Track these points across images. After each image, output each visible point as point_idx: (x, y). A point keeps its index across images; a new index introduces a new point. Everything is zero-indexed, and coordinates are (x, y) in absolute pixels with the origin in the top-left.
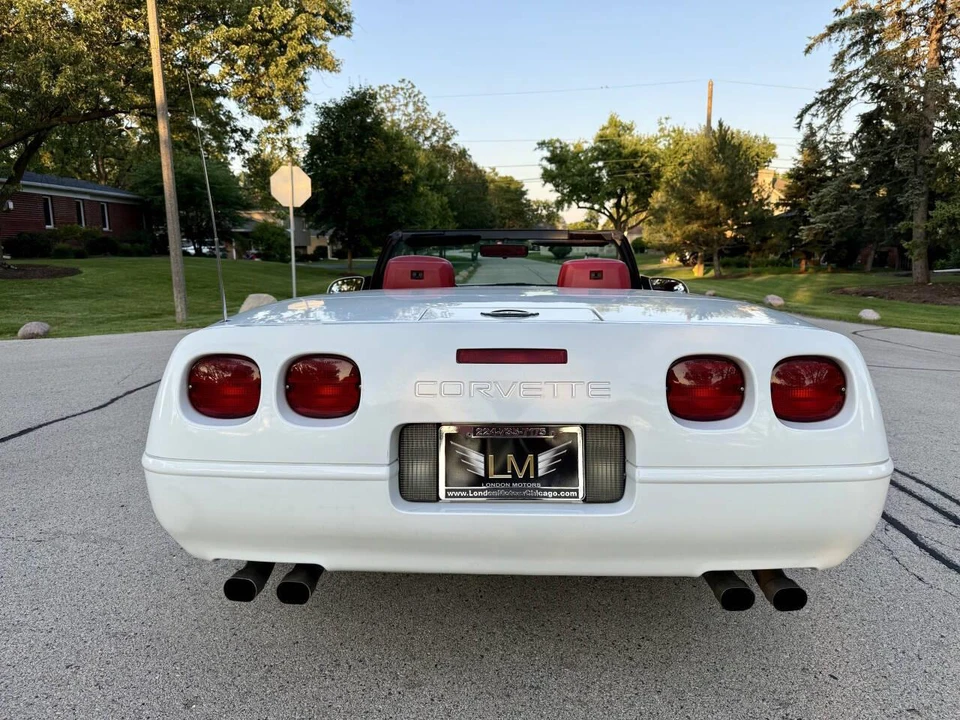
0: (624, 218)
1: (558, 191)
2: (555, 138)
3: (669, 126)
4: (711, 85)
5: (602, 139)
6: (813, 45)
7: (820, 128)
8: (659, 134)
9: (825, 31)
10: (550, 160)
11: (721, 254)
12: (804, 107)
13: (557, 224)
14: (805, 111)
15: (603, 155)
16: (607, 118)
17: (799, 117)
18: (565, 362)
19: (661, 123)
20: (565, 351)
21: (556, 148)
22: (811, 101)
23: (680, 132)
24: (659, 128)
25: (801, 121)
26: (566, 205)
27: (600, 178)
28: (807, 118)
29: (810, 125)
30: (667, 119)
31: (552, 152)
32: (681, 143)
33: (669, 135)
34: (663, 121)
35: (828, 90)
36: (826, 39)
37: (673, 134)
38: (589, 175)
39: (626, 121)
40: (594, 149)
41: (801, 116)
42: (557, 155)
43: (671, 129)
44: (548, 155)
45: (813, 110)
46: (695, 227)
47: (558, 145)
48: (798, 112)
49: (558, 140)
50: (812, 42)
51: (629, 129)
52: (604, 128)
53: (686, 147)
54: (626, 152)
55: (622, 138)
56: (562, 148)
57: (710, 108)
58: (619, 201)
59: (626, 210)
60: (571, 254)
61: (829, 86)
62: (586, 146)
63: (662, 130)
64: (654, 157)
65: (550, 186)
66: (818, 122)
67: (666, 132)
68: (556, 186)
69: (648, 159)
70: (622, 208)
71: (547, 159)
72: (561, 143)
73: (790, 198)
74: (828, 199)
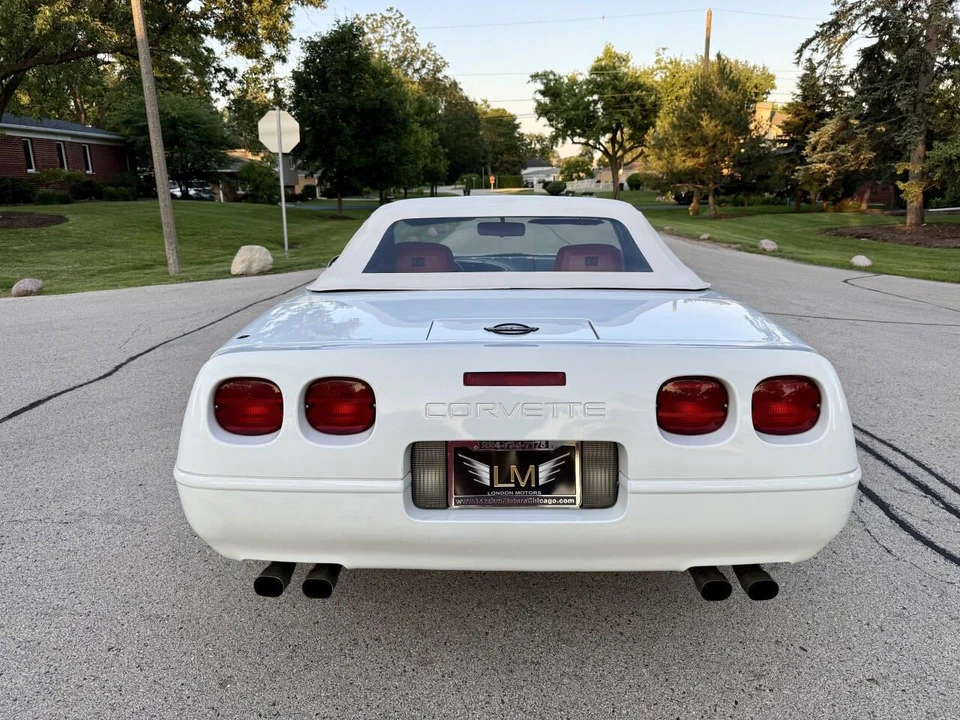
0: (620, 153)
1: (552, 126)
2: (548, 70)
3: (666, 57)
4: (710, 14)
5: (597, 70)
7: (820, 64)
8: (655, 66)
10: (543, 93)
11: (716, 192)
12: (804, 41)
13: (552, 159)
14: (805, 46)
15: (596, 87)
16: (603, 49)
17: (798, 52)
18: (564, 384)
19: (658, 54)
20: (564, 374)
21: (551, 80)
22: (812, 35)
23: (677, 64)
24: (656, 58)
25: (800, 56)
26: (560, 140)
27: (595, 111)
28: (807, 53)
29: (810, 60)
31: (546, 85)
32: (678, 76)
33: (666, 68)
34: (661, 52)
35: (829, 23)
37: (670, 66)
38: (584, 109)
39: (621, 52)
40: (588, 82)
41: (800, 51)
42: (551, 88)
43: (668, 61)
44: (542, 87)
45: (813, 45)
46: (691, 165)
47: (551, 77)
48: (798, 46)
49: (552, 72)
51: (625, 60)
52: (599, 60)
53: (683, 80)
54: (623, 85)
55: (619, 69)
56: (556, 80)
57: (708, 40)
58: (615, 136)
59: (621, 146)
61: (830, 18)
62: (580, 79)
63: (658, 62)
64: (650, 90)
65: (544, 120)
66: (818, 57)
67: (663, 64)
68: (550, 120)
69: (644, 93)
70: (618, 143)
71: (540, 91)
72: (554, 75)
73: (788, 134)
74: (825, 139)
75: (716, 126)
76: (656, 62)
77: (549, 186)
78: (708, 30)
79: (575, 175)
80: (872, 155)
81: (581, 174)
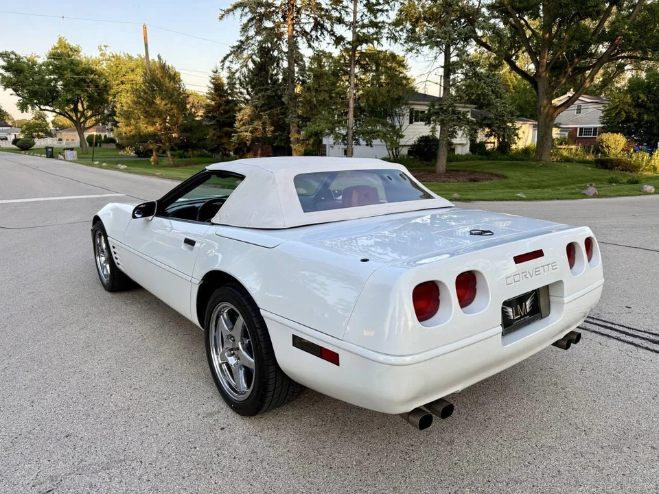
0: (82, 120)
1: (19, 95)
3: (108, 52)
4: (145, 28)
5: (54, 56)
6: (224, 15)
7: (237, 71)
8: (101, 58)
9: (231, 7)
10: (6, 69)
11: (172, 149)
12: (225, 55)
14: (225, 58)
15: (59, 70)
16: (57, 41)
17: (222, 62)
18: (543, 255)
19: (101, 50)
20: (543, 251)
21: (12, 59)
22: (229, 52)
23: (118, 58)
24: (100, 53)
25: (223, 64)
26: (30, 108)
27: (56, 87)
28: (227, 64)
30: (105, 46)
31: (9, 62)
32: (120, 67)
33: (109, 60)
34: (103, 48)
35: (236, 47)
36: (231, 13)
37: (113, 59)
38: (47, 85)
39: (73, 44)
40: (48, 64)
41: (223, 61)
42: (13, 65)
43: (111, 55)
44: (4, 64)
45: (230, 58)
47: (13, 56)
48: (222, 58)
49: (13, 53)
50: (223, 13)
51: (77, 51)
52: (55, 48)
53: (124, 70)
54: (79, 69)
55: (73, 57)
56: (16, 59)
58: (76, 106)
59: (83, 114)
60: (35, 147)
61: (237, 44)
62: (40, 61)
63: (103, 55)
64: (100, 75)
65: (10, 91)
66: (235, 67)
67: (107, 57)
68: (14, 90)
69: (97, 76)
70: (80, 112)
71: (3, 67)
72: (16, 55)
73: (209, 112)
74: (246, 117)
75: (166, 105)
76: (101, 55)
77: (19, 142)
78: (145, 38)
79: (35, 134)
80: (272, 128)
81: (40, 133)
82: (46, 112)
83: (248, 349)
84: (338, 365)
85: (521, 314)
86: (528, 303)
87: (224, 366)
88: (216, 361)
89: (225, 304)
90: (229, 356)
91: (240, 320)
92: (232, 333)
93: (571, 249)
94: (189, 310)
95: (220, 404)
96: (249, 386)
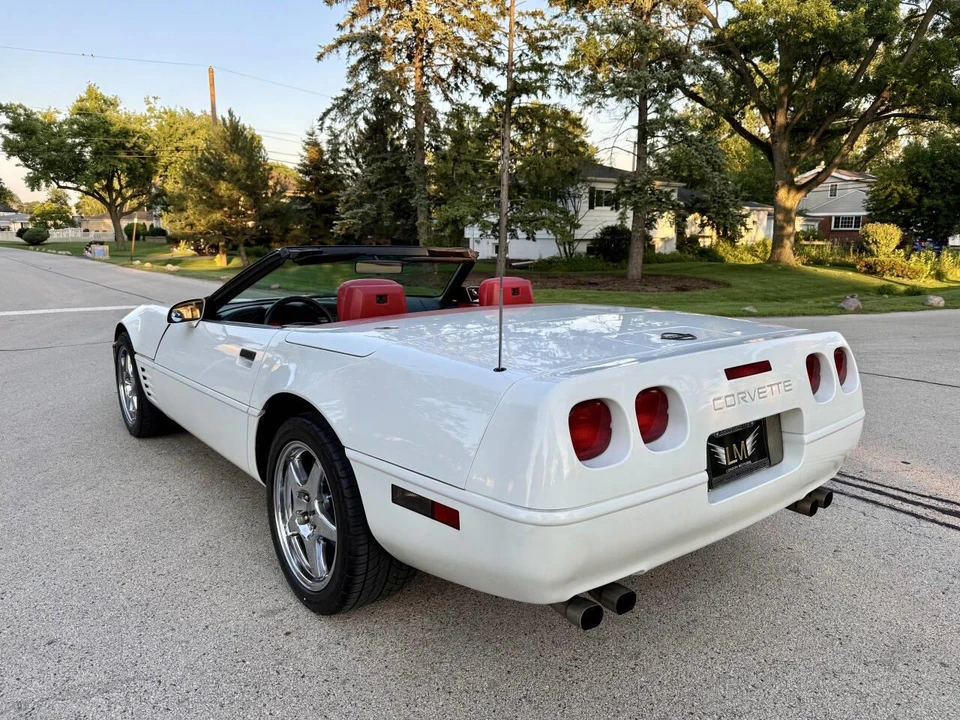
1: (28, 166)
2: (16, 103)
3: (159, 106)
4: (211, 71)
5: (82, 112)
6: (324, 53)
7: (341, 131)
8: (148, 114)
9: (333, 43)
10: (12, 129)
11: (247, 244)
12: (324, 111)
13: (10, 203)
14: (325, 114)
16: (84, 88)
18: (770, 369)
19: (149, 103)
20: (768, 362)
21: (20, 115)
22: (330, 106)
23: (172, 115)
24: (147, 107)
25: (323, 123)
26: (43, 183)
27: (81, 154)
28: (328, 122)
29: (330, 128)
30: (155, 98)
31: (14, 119)
32: (175, 127)
33: (160, 117)
34: (152, 100)
35: (341, 98)
36: (335, 51)
37: (165, 116)
38: (69, 152)
39: (108, 95)
40: (72, 122)
41: (322, 119)
42: (21, 124)
43: (162, 110)
44: (8, 121)
45: (332, 114)
46: (217, 216)
47: (21, 111)
48: (321, 114)
49: (20, 106)
50: (322, 51)
51: (113, 104)
52: (82, 100)
53: (181, 131)
54: (114, 129)
55: (108, 113)
56: (26, 115)
57: (213, 96)
58: (110, 182)
59: (119, 193)
60: (49, 240)
61: (342, 94)
62: (60, 118)
63: (149, 110)
64: (146, 138)
65: (16, 160)
66: (339, 126)
67: (157, 113)
68: (24, 159)
69: (141, 140)
70: (116, 190)
71: (7, 127)
72: (25, 110)
73: (302, 192)
74: (353, 197)
76: (148, 110)
77: (25, 235)
79: (50, 223)
81: (59, 222)
82: (68, 191)
83: (329, 512)
84: (459, 529)
85: (738, 458)
86: (749, 442)
87: (295, 540)
88: (283, 533)
89: (297, 444)
90: (300, 524)
91: (318, 469)
92: (305, 488)
93: (813, 363)
94: (245, 456)
95: (288, 598)
96: (329, 569)
